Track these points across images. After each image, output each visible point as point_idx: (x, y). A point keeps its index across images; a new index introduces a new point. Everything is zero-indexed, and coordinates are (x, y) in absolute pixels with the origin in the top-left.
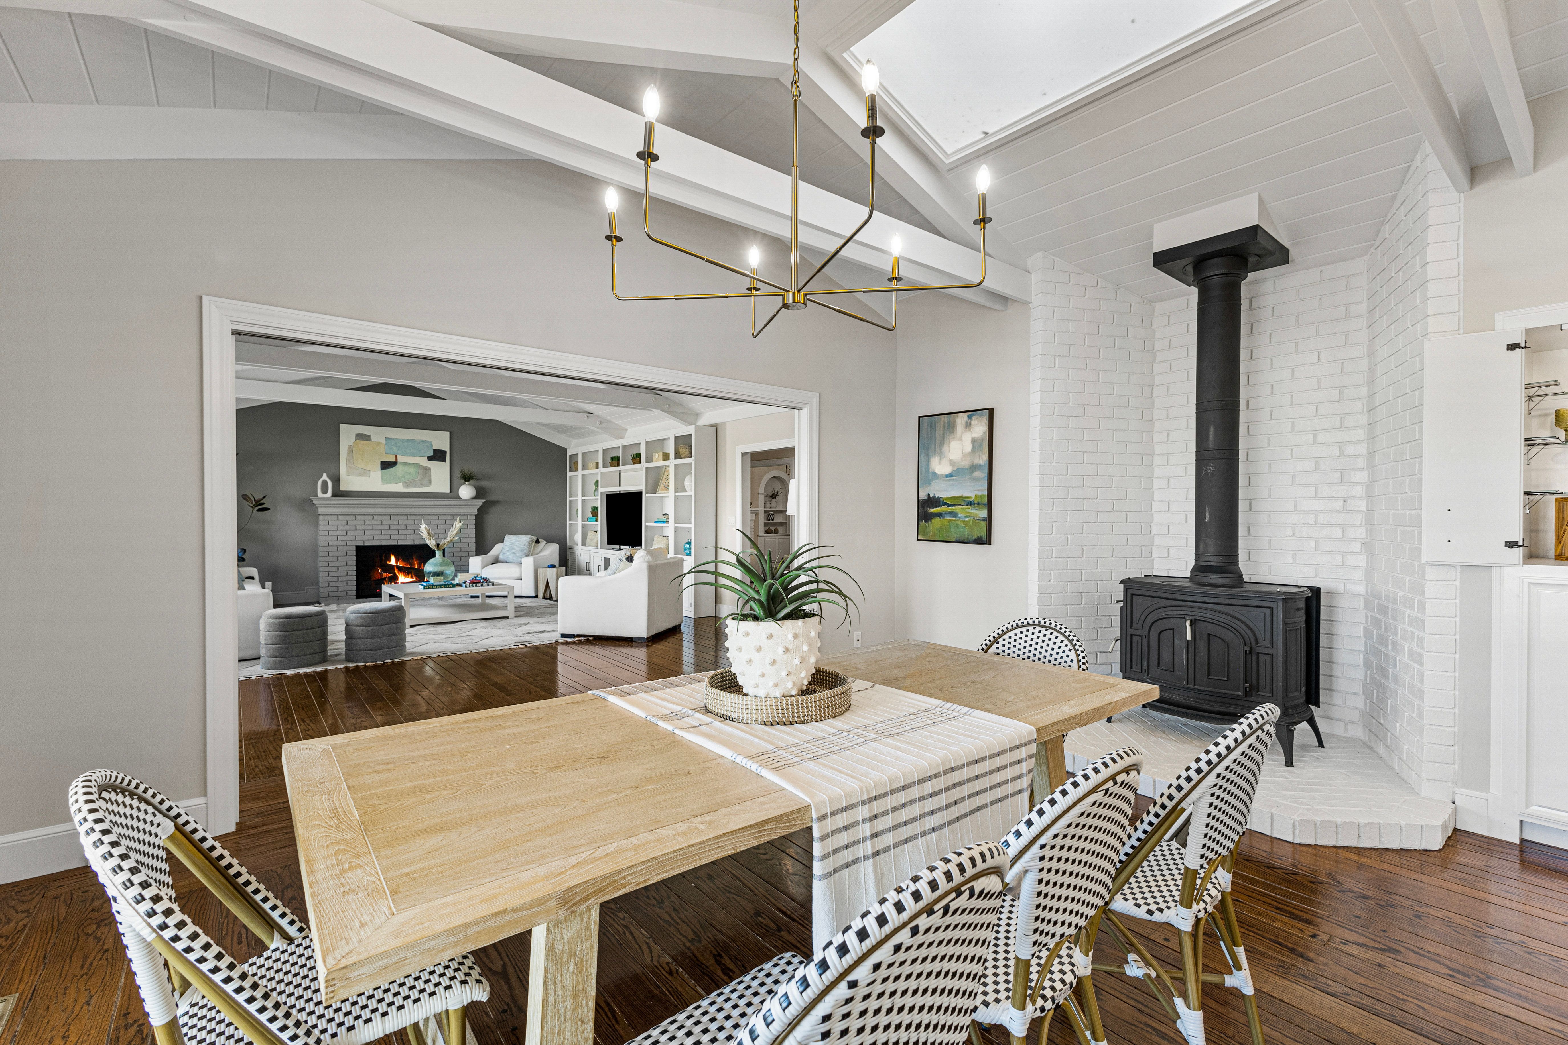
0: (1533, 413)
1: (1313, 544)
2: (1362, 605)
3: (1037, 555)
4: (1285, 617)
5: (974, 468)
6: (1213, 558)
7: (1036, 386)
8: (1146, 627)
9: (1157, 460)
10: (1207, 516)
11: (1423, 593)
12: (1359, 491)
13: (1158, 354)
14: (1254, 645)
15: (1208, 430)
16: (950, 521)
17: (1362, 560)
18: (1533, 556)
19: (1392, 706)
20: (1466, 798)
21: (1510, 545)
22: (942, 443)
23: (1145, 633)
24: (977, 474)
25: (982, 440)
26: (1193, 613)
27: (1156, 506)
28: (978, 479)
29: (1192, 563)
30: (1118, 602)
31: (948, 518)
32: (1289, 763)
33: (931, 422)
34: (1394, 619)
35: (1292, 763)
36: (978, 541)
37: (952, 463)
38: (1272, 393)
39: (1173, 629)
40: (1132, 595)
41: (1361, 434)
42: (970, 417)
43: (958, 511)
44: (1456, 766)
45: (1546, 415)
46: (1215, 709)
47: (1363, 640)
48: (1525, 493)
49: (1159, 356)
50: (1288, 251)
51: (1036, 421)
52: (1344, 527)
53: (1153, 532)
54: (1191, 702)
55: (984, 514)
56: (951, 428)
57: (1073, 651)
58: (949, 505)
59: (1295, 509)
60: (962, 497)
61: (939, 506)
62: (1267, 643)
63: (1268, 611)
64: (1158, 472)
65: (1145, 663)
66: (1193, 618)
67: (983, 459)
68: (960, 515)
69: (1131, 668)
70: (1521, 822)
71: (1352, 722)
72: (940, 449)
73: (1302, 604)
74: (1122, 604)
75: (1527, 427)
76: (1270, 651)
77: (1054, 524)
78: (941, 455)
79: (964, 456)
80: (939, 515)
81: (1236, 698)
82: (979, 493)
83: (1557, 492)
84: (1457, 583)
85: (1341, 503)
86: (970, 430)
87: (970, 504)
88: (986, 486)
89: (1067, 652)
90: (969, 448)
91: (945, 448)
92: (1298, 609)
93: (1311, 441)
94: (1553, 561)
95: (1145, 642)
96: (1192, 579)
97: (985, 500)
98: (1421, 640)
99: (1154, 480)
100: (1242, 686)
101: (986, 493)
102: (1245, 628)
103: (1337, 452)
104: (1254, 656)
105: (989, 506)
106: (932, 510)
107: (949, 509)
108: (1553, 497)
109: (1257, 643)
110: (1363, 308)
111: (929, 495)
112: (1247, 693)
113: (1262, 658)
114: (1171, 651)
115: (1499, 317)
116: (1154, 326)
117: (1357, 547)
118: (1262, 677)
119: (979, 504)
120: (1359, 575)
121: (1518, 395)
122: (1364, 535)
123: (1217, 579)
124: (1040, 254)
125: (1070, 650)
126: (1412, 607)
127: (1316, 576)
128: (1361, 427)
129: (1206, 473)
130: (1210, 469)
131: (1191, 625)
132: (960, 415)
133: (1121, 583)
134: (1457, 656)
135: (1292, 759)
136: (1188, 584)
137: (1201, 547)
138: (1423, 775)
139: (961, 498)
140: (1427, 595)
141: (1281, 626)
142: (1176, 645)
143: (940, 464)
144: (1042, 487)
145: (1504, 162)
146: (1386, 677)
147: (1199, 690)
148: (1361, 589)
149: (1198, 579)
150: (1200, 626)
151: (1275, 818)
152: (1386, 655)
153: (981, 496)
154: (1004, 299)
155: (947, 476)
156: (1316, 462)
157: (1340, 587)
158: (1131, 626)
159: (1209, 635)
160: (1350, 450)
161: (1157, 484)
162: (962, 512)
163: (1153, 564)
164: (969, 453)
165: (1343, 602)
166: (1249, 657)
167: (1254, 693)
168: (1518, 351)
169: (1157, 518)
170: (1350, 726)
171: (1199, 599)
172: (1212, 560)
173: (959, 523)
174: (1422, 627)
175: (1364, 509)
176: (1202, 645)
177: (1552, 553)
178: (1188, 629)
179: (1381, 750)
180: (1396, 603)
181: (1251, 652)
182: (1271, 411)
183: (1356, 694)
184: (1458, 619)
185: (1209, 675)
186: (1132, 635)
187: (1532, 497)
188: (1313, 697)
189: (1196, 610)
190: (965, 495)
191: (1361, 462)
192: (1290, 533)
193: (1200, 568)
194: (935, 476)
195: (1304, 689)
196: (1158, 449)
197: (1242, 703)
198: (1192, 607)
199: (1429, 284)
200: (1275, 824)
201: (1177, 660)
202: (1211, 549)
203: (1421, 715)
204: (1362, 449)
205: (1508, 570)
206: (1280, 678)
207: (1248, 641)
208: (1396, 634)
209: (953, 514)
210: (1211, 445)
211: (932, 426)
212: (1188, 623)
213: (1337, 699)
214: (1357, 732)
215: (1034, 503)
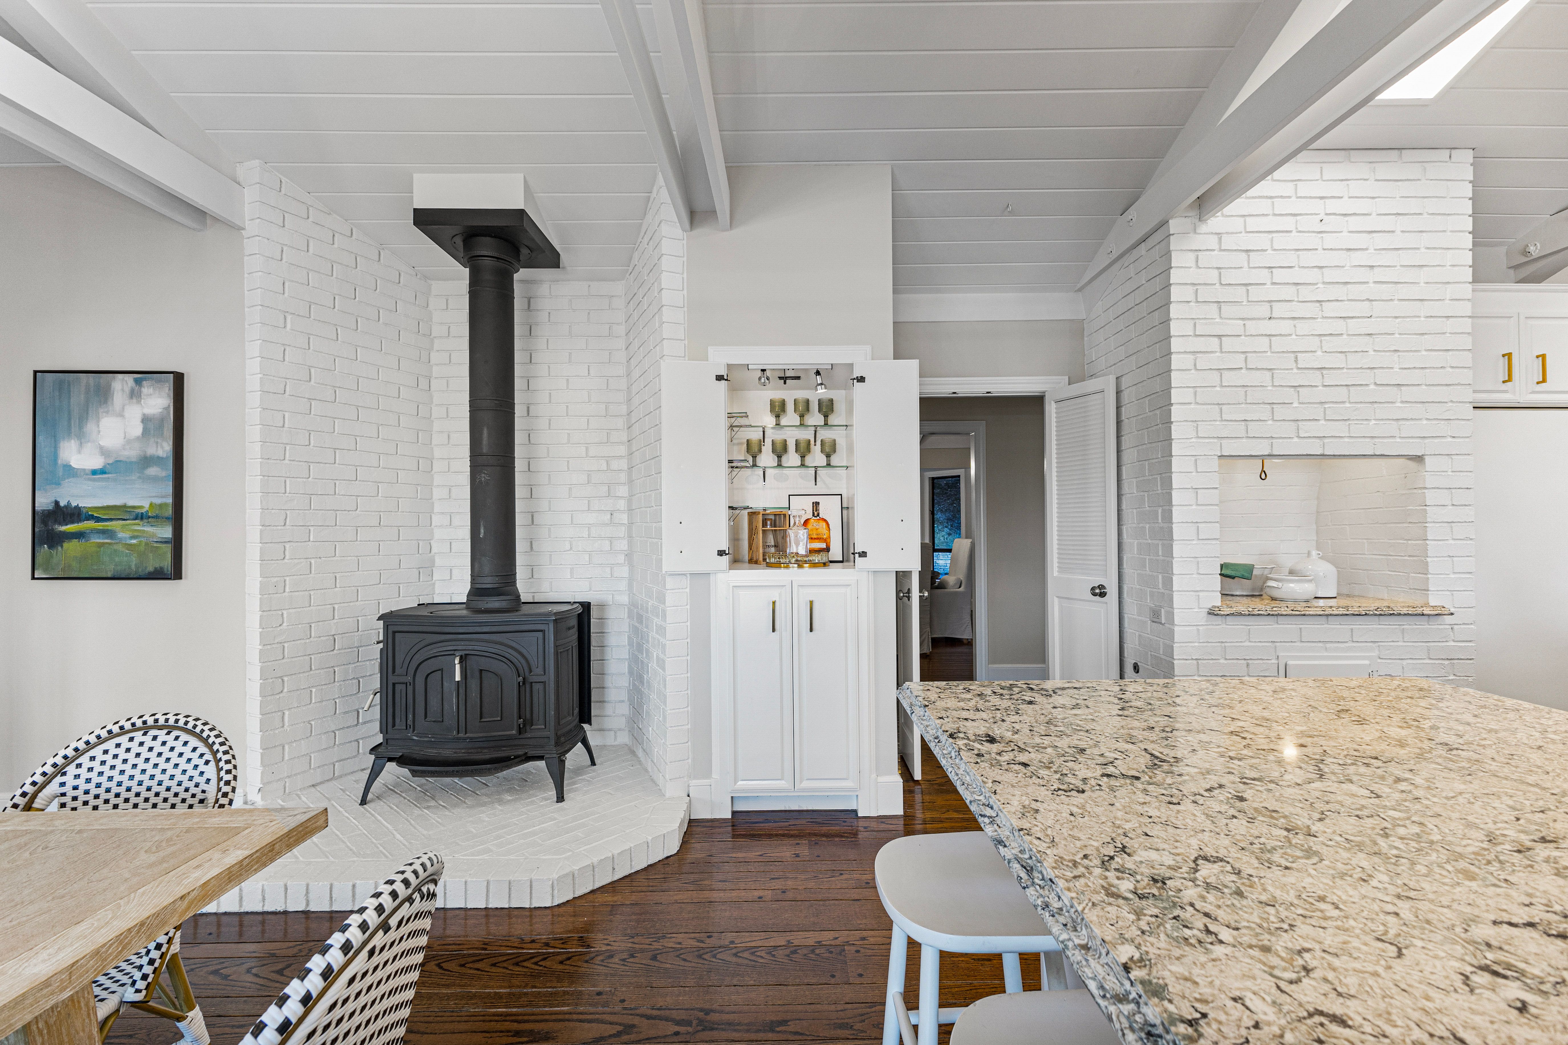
0: (734, 441)
1: (587, 557)
2: (626, 615)
3: (257, 591)
4: (556, 639)
5: (147, 461)
6: (489, 580)
7: (253, 349)
8: (411, 671)
9: (437, 466)
10: (482, 531)
11: (664, 603)
12: (622, 504)
13: (436, 341)
14: (527, 674)
15: (481, 434)
16: (102, 545)
17: (624, 572)
18: (736, 562)
19: (647, 712)
20: (697, 787)
21: (721, 553)
22: (83, 418)
23: (410, 679)
24: (153, 471)
25: (162, 420)
26: (464, 648)
27: (436, 520)
28: (155, 479)
29: (468, 587)
30: (378, 643)
31: (97, 540)
32: (560, 798)
33: (61, 383)
34: (647, 627)
35: (563, 797)
36: (157, 575)
37: (104, 451)
38: (550, 402)
39: (442, 670)
40: (394, 632)
41: (622, 450)
42: (138, 382)
43: (118, 529)
44: (690, 761)
45: (741, 444)
46: (487, 757)
47: (628, 647)
48: (730, 507)
49: (437, 344)
50: (559, 255)
51: (254, 399)
52: (611, 539)
53: (434, 550)
54: (462, 755)
55: (167, 532)
56: (103, 395)
57: (212, 764)
58: (98, 520)
59: (572, 523)
60: (125, 506)
61: (79, 520)
62: (540, 671)
63: (540, 634)
64: (438, 480)
65: (410, 716)
66: (463, 653)
67: (165, 448)
68: (120, 535)
69: (394, 725)
70: (732, 797)
71: (620, 730)
72: (81, 427)
73: (574, 622)
74: (381, 645)
75: (729, 451)
76: (542, 679)
77: (287, 546)
78: (81, 437)
79: (129, 442)
80: (79, 535)
81: (509, 738)
82: (158, 501)
83: (747, 508)
84: (688, 590)
85: (609, 516)
86: (139, 402)
87: (141, 517)
88: (169, 489)
89: (202, 768)
90: (137, 430)
91: (90, 427)
92: (569, 629)
93: (584, 454)
94: (747, 565)
95: (410, 689)
96: (468, 605)
97: (169, 512)
98: (664, 646)
99: (434, 489)
100: (515, 723)
101: (170, 500)
102: (520, 657)
103: (604, 466)
104: (528, 686)
105: (177, 520)
106: (63, 528)
107: (100, 525)
108: (746, 512)
109: (531, 671)
110: (621, 330)
111: (57, 503)
112: (520, 731)
113: (536, 687)
114: (440, 696)
115: (711, 350)
116: (431, 307)
117: (621, 558)
118: (535, 709)
119: (156, 517)
120: (623, 586)
121: (723, 423)
122: (626, 548)
123: (494, 603)
124: (256, 162)
125: (207, 762)
126: (658, 616)
127: (590, 590)
128: (622, 443)
129: (481, 482)
130: (484, 477)
131: (460, 662)
132: (120, 376)
133: (379, 619)
134: (689, 658)
135: (562, 793)
136: (465, 612)
137: (477, 566)
138: (667, 777)
139: (124, 508)
140: (667, 604)
141: (552, 650)
142: (445, 689)
143: (79, 452)
144: (265, 493)
145: (711, 213)
146: (642, 683)
147: (471, 738)
148: (624, 599)
149: (473, 604)
150: (472, 662)
151: (534, 884)
152: (642, 662)
153: (161, 506)
154: (200, 214)
155: (94, 472)
156: (589, 475)
157: (608, 599)
158: (394, 672)
159: (481, 671)
160: (615, 465)
161: (437, 493)
162: (124, 531)
163: (434, 588)
164: (138, 438)
165: (612, 614)
166: (522, 689)
167: (528, 728)
168: (723, 382)
169: (438, 534)
170: (619, 733)
171: (471, 630)
172: (488, 582)
173: (120, 547)
174: (664, 635)
175: (626, 522)
176: (474, 684)
177: (747, 558)
178: (458, 667)
179: (640, 753)
180: (647, 612)
181: (524, 683)
182: (550, 420)
183: (623, 701)
184: (689, 624)
185: (481, 718)
186: (394, 684)
187: (734, 511)
188: (585, 716)
189: (467, 643)
190: (131, 503)
191: (623, 477)
192: (568, 547)
193: (476, 592)
194: (70, 472)
195: (576, 711)
196: (437, 453)
197: (516, 742)
198: (462, 640)
199: (664, 309)
200: (533, 892)
201: (446, 707)
202: (487, 569)
203: (665, 718)
204: (623, 464)
205: (720, 576)
206: (552, 706)
207: (521, 671)
208: (648, 642)
209: (104, 532)
210: (485, 450)
211: (63, 389)
212: (457, 661)
213: (609, 709)
214: (623, 738)
215: (253, 515)
